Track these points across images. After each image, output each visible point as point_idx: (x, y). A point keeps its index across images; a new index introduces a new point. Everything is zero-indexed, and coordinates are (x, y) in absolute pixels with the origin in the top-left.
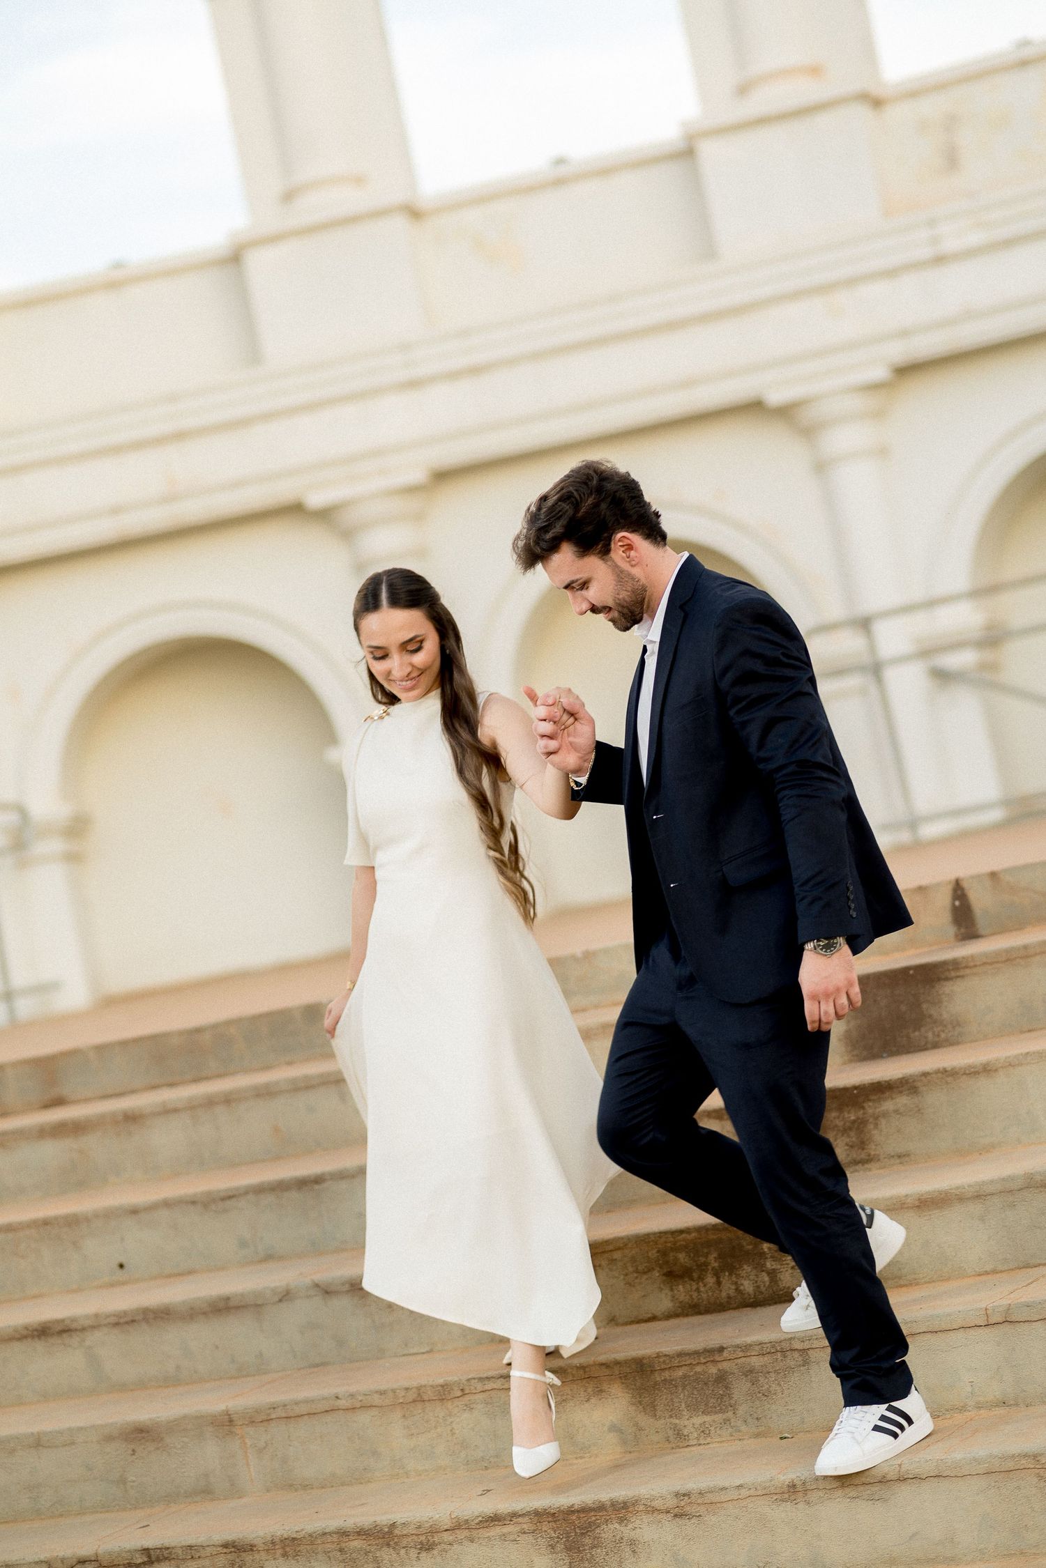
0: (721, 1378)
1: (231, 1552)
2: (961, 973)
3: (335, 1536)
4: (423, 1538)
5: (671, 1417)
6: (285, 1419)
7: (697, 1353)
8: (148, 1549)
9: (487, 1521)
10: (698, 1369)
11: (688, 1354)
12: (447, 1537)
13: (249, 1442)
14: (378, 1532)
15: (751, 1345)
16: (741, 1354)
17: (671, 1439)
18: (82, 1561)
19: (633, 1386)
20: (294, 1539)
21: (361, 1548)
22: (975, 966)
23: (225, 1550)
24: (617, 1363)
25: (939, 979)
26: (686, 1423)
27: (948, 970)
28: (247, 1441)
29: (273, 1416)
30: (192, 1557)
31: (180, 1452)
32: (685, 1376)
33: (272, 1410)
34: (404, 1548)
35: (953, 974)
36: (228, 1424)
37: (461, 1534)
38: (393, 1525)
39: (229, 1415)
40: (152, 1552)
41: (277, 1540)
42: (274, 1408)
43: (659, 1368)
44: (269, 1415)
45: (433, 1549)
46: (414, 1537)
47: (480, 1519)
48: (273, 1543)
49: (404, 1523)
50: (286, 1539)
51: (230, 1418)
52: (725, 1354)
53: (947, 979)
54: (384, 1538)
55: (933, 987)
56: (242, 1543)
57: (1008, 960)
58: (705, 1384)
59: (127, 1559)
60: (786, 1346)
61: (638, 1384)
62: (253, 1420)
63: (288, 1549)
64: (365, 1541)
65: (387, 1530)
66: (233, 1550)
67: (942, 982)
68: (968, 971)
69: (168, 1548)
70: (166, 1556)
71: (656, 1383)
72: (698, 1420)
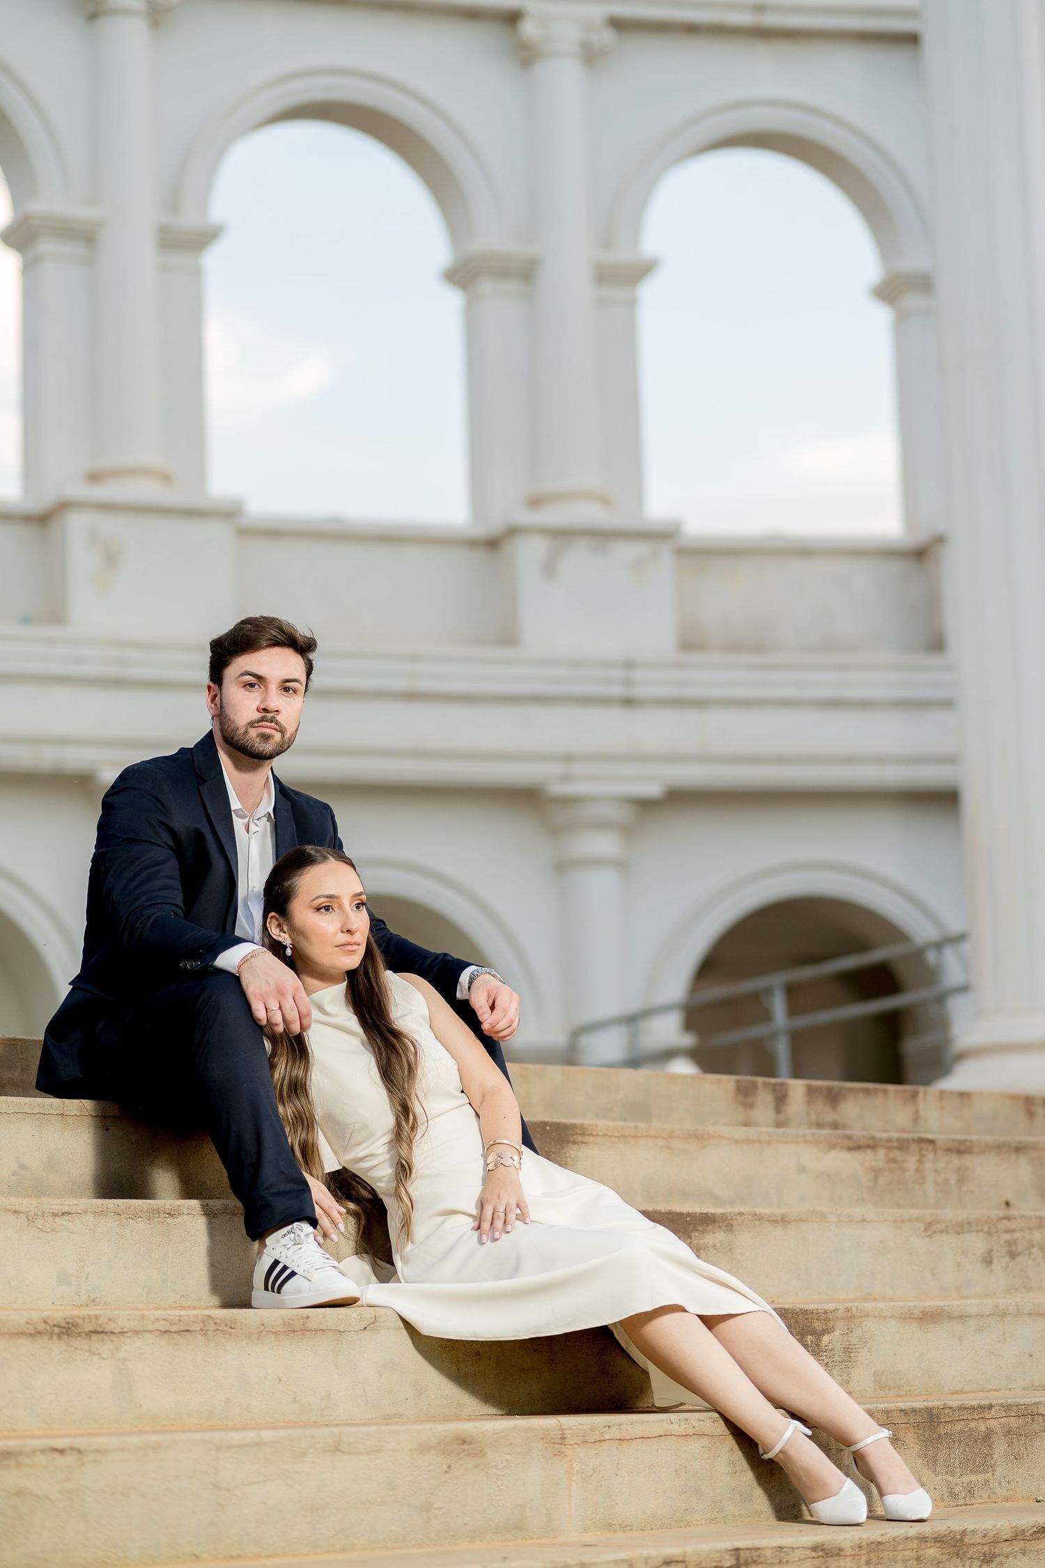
0: (987, 1437)
1: (819, 1557)
2: (585, 1140)
3: (915, 1541)
4: (986, 1548)
5: (947, 1473)
6: (617, 1442)
7: (973, 1408)
8: (737, 1550)
9: (1039, 1532)
10: (972, 1425)
11: (966, 1409)
12: (1006, 1548)
13: (576, 1467)
14: (951, 1539)
15: (1011, 1406)
16: (1004, 1414)
17: (945, 1497)
18: (668, 1563)
19: (922, 1438)
20: (879, 1543)
21: (935, 1557)
22: (597, 1135)
23: (814, 1554)
24: (914, 1411)
25: (568, 1142)
26: (958, 1481)
27: (577, 1134)
28: (575, 1466)
29: (607, 1437)
30: (780, 1562)
31: (501, 1473)
32: (962, 1432)
33: (607, 1428)
34: (969, 1559)
35: (580, 1139)
36: (559, 1442)
37: (1018, 1545)
38: (964, 1532)
39: (563, 1430)
40: (742, 1553)
41: (864, 1543)
42: (609, 1427)
43: (944, 1420)
44: (602, 1434)
45: (992, 1561)
46: (980, 1547)
47: (1035, 1529)
48: (860, 1547)
49: (973, 1531)
50: (872, 1543)
51: (563, 1434)
52: (993, 1412)
53: (574, 1143)
54: (955, 1546)
55: (563, 1147)
56: (830, 1547)
57: (622, 1136)
58: (976, 1441)
59: (715, 1561)
60: (1034, 1409)
61: (926, 1435)
62: (586, 1439)
63: (872, 1555)
64: (939, 1549)
65: (958, 1537)
66: (821, 1554)
67: (570, 1145)
68: (591, 1139)
69: (758, 1549)
70: (755, 1558)
71: (940, 1436)
72: (966, 1479)
